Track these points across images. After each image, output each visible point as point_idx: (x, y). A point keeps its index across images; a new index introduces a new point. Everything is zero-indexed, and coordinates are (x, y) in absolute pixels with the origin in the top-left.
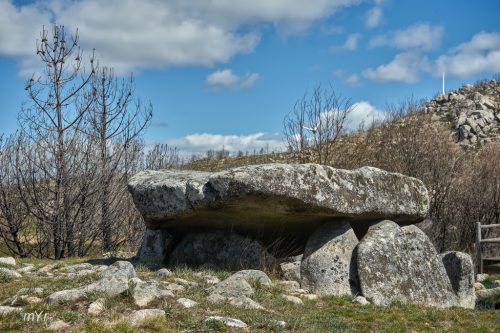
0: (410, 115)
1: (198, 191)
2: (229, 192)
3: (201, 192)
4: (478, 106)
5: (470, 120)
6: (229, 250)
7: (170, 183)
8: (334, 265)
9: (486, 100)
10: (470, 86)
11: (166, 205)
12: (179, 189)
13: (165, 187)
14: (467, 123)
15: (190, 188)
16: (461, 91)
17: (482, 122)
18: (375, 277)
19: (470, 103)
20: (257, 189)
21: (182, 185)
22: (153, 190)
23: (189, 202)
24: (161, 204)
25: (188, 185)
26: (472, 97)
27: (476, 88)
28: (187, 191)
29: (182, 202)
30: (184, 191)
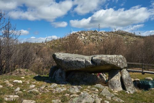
0: (68, 36)
1: (89, 63)
2: (100, 64)
3: (90, 63)
4: (81, 36)
5: (80, 38)
6: (87, 77)
7: (79, 60)
8: (118, 82)
9: (83, 34)
10: (80, 31)
11: (77, 66)
12: (83, 62)
13: (77, 61)
14: (79, 39)
15: (86, 62)
16: (78, 32)
17: (82, 39)
18: (128, 85)
19: (80, 35)
20: (108, 63)
21: (84, 60)
22: (72, 62)
23: (85, 66)
24: (75, 66)
25: (86, 61)
26: (80, 34)
27: (81, 32)
28: (85, 62)
29: (83, 65)
30: (84, 62)
